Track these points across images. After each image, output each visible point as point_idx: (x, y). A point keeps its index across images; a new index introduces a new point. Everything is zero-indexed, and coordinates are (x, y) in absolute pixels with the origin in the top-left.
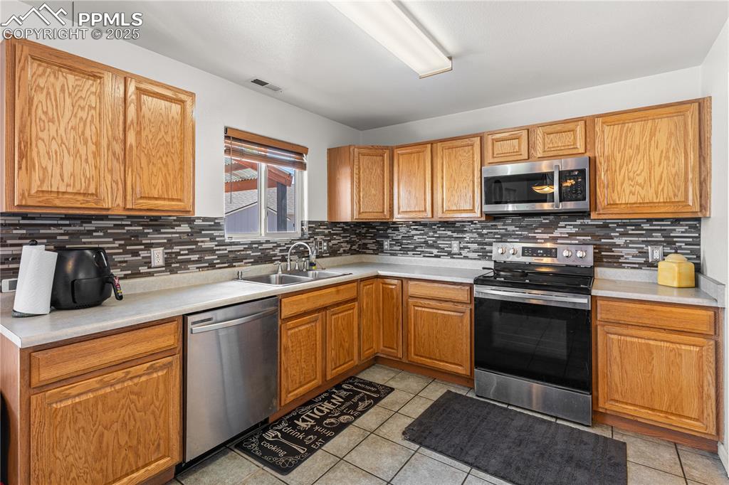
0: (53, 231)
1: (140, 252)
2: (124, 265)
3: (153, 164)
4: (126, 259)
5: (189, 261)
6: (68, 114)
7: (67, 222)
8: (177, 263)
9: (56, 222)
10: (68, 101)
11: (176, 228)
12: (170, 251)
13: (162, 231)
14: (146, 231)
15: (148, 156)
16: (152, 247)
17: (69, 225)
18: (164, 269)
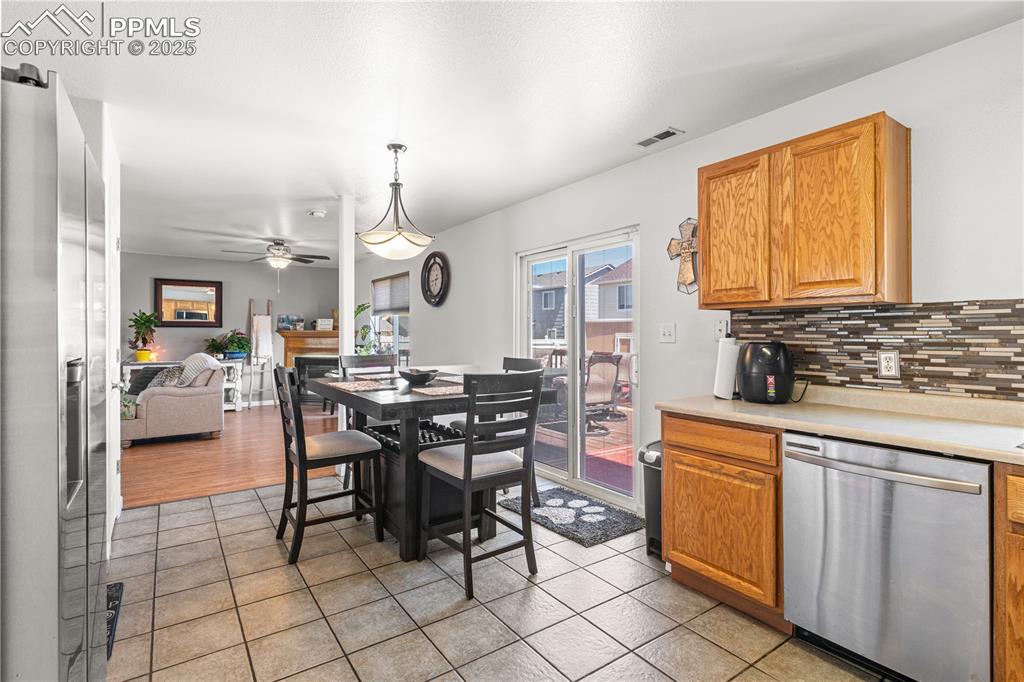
0: (771, 325)
1: (862, 355)
2: (841, 368)
3: (814, 239)
4: (843, 362)
5: (950, 377)
6: (732, 215)
7: (782, 317)
8: (923, 376)
9: (772, 317)
10: (732, 203)
11: (921, 321)
12: (911, 356)
13: (896, 325)
14: (870, 325)
15: (807, 232)
16: (879, 349)
17: (783, 320)
18: (899, 382)
